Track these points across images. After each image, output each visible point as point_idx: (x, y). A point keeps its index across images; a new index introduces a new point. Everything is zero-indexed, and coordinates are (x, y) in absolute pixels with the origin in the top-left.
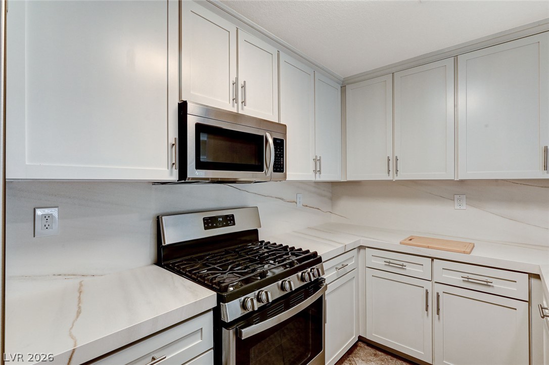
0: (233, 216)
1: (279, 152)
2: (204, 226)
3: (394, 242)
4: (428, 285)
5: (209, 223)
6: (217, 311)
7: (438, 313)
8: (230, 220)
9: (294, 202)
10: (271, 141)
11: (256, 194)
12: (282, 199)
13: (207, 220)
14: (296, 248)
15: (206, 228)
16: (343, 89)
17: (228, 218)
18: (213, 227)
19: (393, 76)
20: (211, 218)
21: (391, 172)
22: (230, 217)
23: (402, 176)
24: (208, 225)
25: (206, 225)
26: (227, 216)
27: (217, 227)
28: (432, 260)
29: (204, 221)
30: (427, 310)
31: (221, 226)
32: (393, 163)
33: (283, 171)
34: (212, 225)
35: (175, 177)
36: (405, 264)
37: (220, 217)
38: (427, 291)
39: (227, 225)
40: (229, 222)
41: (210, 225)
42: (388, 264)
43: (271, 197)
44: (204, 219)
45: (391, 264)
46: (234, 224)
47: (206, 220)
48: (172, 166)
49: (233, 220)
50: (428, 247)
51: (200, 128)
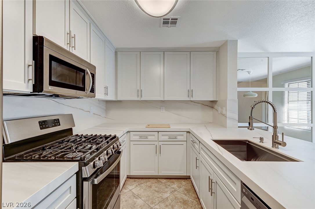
2: (40, 127)
3: (143, 128)
4: (156, 143)
7: (160, 154)
8: (57, 123)
9: (88, 111)
10: (90, 74)
11: (68, 106)
12: (83, 110)
13: (42, 123)
14: (98, 135)
15: (41, 129)
16: (116, 53)
17: (56, 121)
19: (140, 53)
20: (44, 121)
21: (139, 97)
22: (57, 120)
23: (143, 98)
24: (42, 126)
25: (41, 127)
27: (48, 127)
28: (158, 133)
29: (39, 124)
30: (156, 153)
31: (51, 126)
32: (140, 92)
33: (94, 92)
34: (45, 126)
35: (29, 89)
36: (147, 136)
38: (156, 145)
40: (56, 124)
41: (44, 126)
42: (140, 137)
43: (77, 108)
44: (39, 122)
45: (142, 137)
46: (60, 125)
47: (40, 123)
48: (28, 82)
49: (59, 122)
50: (157, 127)
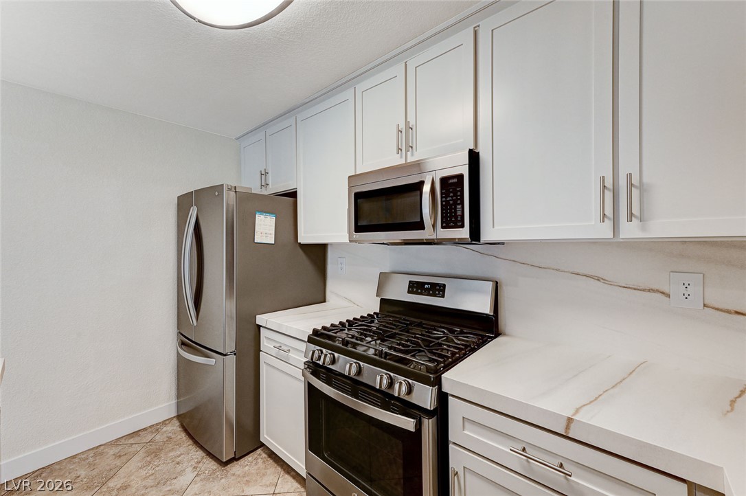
0: (444, 286)
1: (452, 197)
2: (408, 289)
5: (415, 287)
8: (439, 290)
13: (413, 284)
15: (409, 292)
17: (438, 287)
18: (417, 293)
20: (417, 283)
22: (440, 287)
24: (413, 289)
25: (410, 289)
26: (437, 284)
27: (421, 294)
29: (410, 284)
31: (426, 293)
34: (417, 290)
37: (428, 283)
39: (434, 295)
40: (437, 293)
41: (415, 289)
44: (410, 282)
46: (443, 296)
49: (444, 291)
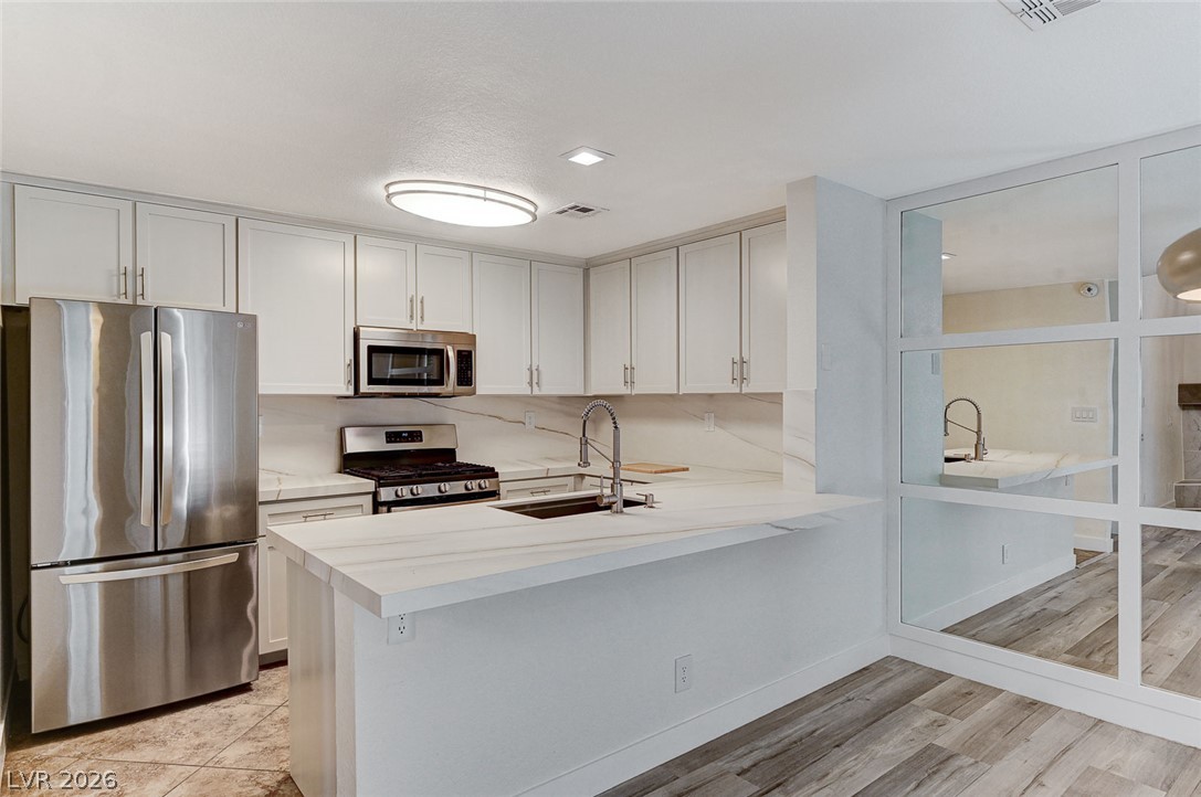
0: (420, 432)
1: (465, 364)
2: (386, 440)
5: (392, 437)
6: (375, 495)
9: (520, 422)
10: (451, 355)
11: (458, 410)
12: (500, 418)
13: (390, 434)
15: (388, 442)
16: (587, 272)
17: (415, 434)
18: (395, 442)
19: (630, 262)
20: (394, 432)
21: (628, 384)
22: (417, 433)
24: (391, 439)
25: (388, 439)
26: (413, 432)
27: (400, 442)
29: (386, 435)
31: (406, 441)
32: (629, 373)
33: (470, 384)
34: (396, 439)
35: (349, 392)
37: (405, 432)
39: (413, 441)
40: (415, 438)
41: (393, 439)
43: (482, 414)
44: (387, 433)
46: (421, 441)
48: (348, 382)
49: (421, 436)
51: (372, 350)
